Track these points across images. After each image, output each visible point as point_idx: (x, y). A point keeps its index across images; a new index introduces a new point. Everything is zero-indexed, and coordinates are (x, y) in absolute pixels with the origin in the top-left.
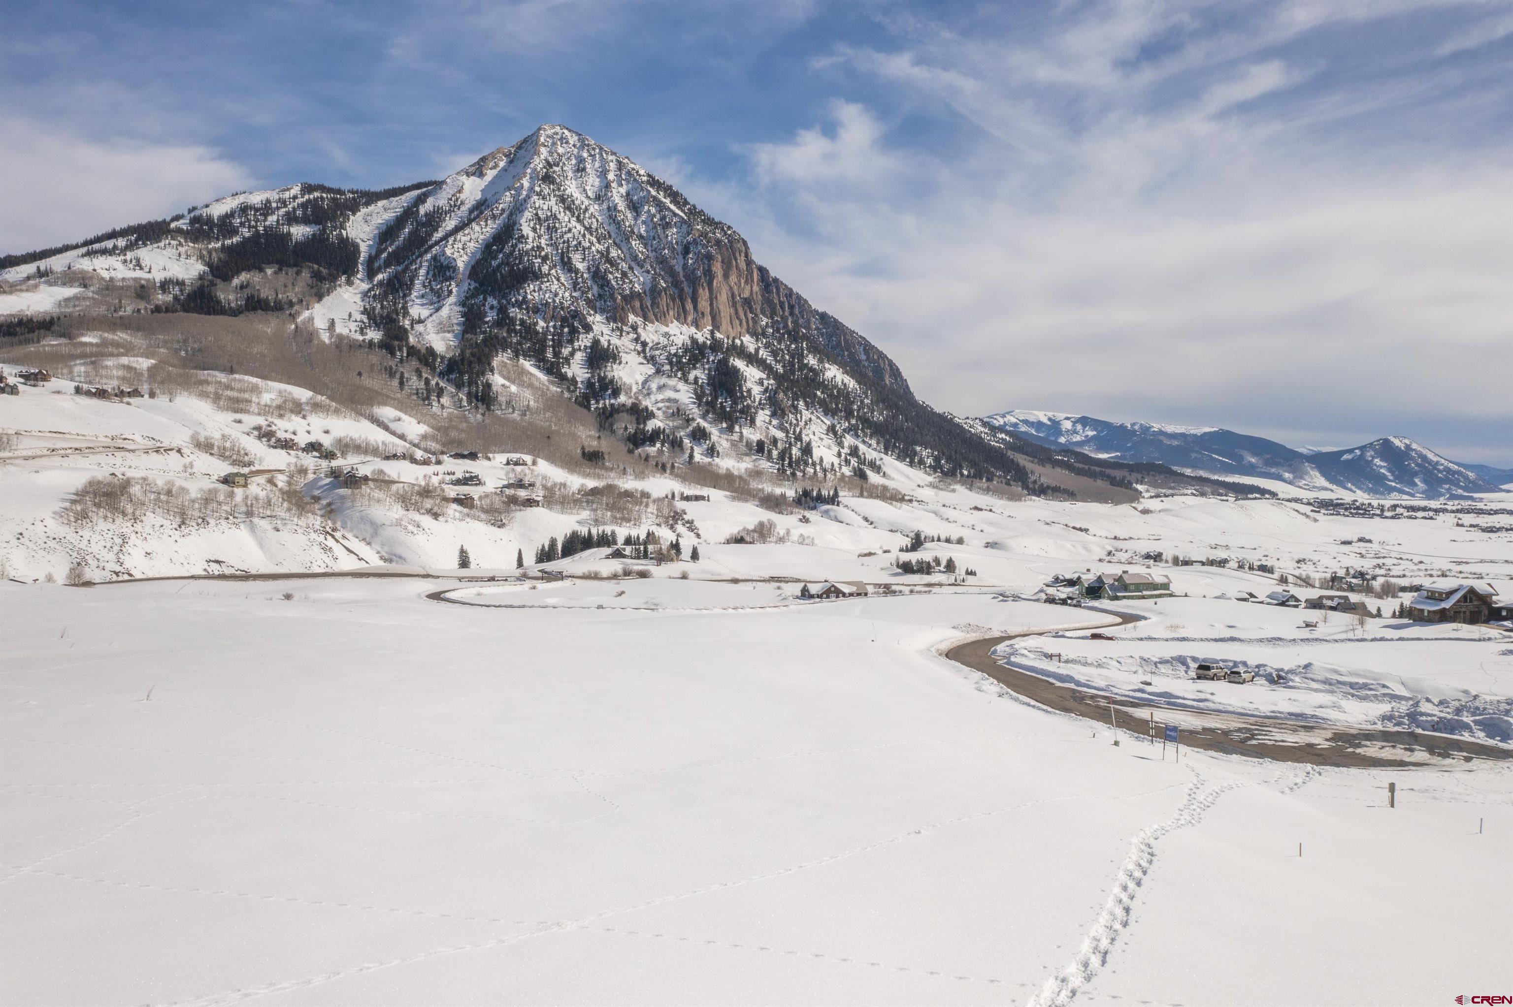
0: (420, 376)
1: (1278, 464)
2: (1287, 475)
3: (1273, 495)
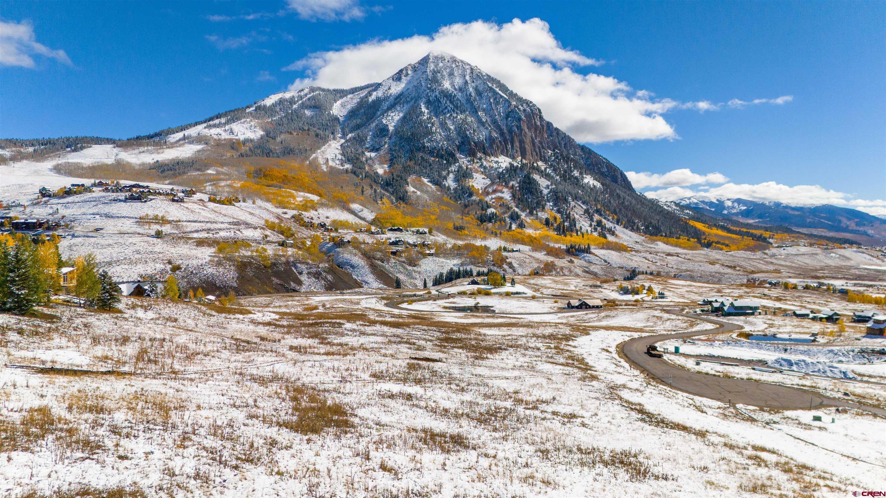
0: (372, 187)
1: (864, 225)
2: (870, 232)
3: (859, 244)
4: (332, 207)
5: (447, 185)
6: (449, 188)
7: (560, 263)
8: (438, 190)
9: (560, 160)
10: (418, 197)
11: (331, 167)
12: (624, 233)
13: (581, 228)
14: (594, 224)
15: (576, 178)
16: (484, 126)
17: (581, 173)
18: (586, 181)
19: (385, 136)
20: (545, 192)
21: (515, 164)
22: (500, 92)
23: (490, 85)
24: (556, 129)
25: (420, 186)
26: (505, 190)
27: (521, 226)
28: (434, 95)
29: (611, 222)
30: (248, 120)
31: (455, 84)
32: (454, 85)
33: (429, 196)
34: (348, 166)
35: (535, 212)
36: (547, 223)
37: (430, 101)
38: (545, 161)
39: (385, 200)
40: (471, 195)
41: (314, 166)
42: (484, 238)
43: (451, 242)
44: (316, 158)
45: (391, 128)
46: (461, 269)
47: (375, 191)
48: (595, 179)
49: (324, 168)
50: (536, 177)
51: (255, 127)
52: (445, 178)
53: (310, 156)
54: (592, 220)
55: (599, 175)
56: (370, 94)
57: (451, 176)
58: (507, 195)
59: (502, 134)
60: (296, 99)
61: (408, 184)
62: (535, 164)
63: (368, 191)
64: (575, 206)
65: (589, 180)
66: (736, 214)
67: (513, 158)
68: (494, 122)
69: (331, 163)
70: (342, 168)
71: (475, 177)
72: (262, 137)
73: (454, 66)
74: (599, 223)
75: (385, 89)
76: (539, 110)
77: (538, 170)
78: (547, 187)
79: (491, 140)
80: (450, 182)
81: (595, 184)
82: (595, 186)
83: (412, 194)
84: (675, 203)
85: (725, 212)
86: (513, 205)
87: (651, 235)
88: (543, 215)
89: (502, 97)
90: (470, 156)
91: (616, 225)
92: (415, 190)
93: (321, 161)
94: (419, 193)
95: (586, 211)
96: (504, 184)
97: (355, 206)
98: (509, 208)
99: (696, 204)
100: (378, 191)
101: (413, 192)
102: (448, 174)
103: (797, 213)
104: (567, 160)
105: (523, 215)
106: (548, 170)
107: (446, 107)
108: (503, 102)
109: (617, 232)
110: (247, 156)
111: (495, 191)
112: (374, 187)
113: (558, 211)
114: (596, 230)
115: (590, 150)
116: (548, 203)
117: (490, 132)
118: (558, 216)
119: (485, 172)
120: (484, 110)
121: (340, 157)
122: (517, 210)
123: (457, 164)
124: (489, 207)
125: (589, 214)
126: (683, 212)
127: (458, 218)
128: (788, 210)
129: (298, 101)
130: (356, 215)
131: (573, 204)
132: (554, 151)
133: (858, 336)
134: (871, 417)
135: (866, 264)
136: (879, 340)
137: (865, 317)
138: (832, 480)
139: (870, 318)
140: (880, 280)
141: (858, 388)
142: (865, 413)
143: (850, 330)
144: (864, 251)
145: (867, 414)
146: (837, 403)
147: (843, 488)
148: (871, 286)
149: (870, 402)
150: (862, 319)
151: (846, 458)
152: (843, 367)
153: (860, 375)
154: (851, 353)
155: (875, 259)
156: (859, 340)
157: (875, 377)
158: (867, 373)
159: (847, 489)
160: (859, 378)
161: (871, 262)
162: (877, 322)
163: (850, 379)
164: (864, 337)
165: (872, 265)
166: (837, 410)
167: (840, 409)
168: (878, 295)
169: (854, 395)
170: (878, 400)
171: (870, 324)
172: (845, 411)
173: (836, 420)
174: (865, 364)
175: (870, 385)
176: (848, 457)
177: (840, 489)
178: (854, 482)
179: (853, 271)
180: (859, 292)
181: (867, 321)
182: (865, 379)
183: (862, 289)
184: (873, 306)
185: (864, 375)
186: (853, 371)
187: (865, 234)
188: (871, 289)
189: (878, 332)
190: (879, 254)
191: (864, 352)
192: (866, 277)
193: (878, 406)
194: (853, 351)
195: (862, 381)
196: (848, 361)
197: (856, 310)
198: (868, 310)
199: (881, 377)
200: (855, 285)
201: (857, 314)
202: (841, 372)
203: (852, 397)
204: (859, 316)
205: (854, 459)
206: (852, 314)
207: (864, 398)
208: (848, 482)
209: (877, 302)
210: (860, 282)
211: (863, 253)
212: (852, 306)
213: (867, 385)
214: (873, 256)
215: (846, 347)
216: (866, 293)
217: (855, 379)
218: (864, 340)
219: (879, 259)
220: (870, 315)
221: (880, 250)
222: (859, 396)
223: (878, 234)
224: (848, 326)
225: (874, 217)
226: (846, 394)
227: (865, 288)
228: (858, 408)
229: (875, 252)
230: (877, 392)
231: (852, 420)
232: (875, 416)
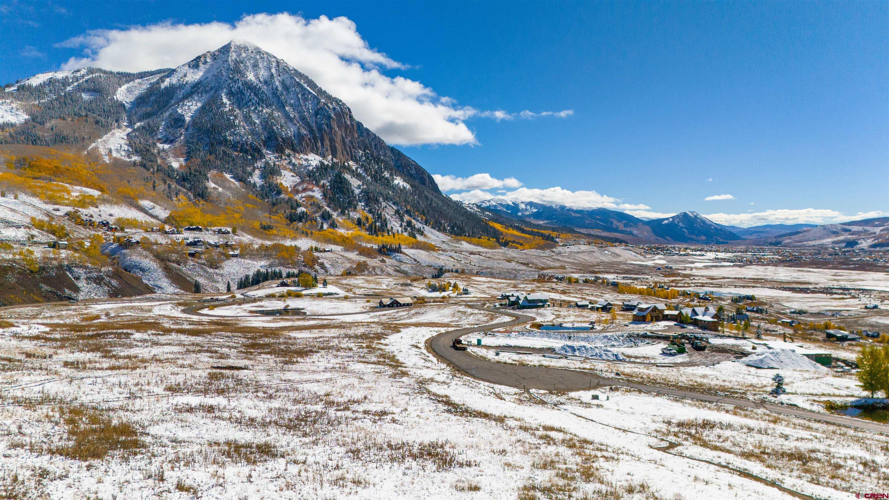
0: (165, 182)
1: (631, 226)
2: (635, 232)
3: (626, 243)
4: (116, 203)
5: (252, 182)
6: (254, 185)
7: (372, 262)
8: (243, 188)
9: (371, 160)
10: (219, 193)
11: (115, 159)
12: (432, 233)
13: (392, 228)
14: (404, 224)
15: (387, 179)
16: (292, 122)
17: (391, 175)
18: (396, 182)
19: (180, 126)
20: (357, 191)
21: (326, 163)
22: (308, 88)
23: (298, 80)
24: (367, 129)
25: (222, 182)
26: (316, 189)
27: (333, 225)
28: (236, 87)
29: (420, 223)
30: (8, 101)
31: (260, 76)
32: (259, 78)
33: (232, 193)
34: (136, 158)
35: (347, 212)
36: (359, 223)
37: (232, 93)
38: (356, 161)
39: (181, 196)
40: (279, 193)
41: (94, 156)
42: (294, 238)
43: (258, 243)
44: (96, 148)
45: (188, 119)
46: (270, 270)
47: (169, 187)
48: (405, 181)
49: (107, 159)
50: (348, 176)
51: (17, 110)
52: (251, 174)
53: (89, 145)
54: (402, 220)
55: (408, 177)
56: (162, 80)
57: (257, 172)
58: (317, 194)
59: (311, 131)
60: (71, 81)
61: (208, 180)
62: (346, 164)
63: (161, 187)
64: (386, 207)
65: (398, 181)
66: (529, 216)
67: (324, 156)
68: (303, 119)
69: (115, 154)
70: (128, 160)
71: (283, 174)
72: (26, 122)
73: (258, 57)
74: (409, 224)
75: (180, 76)
76: (349, 109)
77: (349, 169)
78: (359, 187)
79: (300, 137)
80: (256, 179)
81: (405, 185)
82: (404, 188)
83: (212, 191)
84: (477, 205)
85: (520, 214)
86: (324, 204)
87: (456, 235)
88: (355, 215)
89: (310, 92)
90: (277, 152)
91: (424, 226)
92: (217, 187)
93: (102, 151)
94: (220, 189)
95: (397, 212)
96: (314, 182)
97: (145, 203)
98: (320, 208)
99: (495, 206)
100: (173, 186)
101: (214, 188)
102: (254, 170)
103: (578, 215)
104: (378, 161)
105: (335, 215)
106: (359, 170)
107: (250, 100)
108: (312, 99)
109: (425, 232)
110: (7, 142)
111: (305, 190)
112: (168, 182)
113: (370, 211)
114: (406, 230)
115: (399, 152)
116: (360, 204)
117: (299, 129)
118: (370, 216)
119: (294, 169)
120: (291, 105)
121: (126, 148)
122: (328, 209)
123: (263, 160)
124: (299, 205)
125: (399, 214)
126: (483, 213)
127: (265, 217)
128: (571, 213)
129: (72, 83)
130: (146, 212)
131: (384, 204)
132: (364, 151)
133: (626, 322)
134: (637, 393)
135: (632, 260)
136: (643, 326)
137: (632, 306)
138: (607, 451)
139: (635, 306)
140: (643, 274)
141: (627, 368)
142: (632, 389)
143: (620, 318)
144: (631, 248)
145: (634, 391)
146: (611, 383)
147: (616, 457)
148: (636, 279)
149: (636, 380)
150: (629, 308)
151: (618, 431)
152: (615, 350)
153: (628, 356)
154: (621, 338)
155: (639, 256)
156: (627, 326)
157: (640, 358)
158: (633, 355)
159: (619, 457)
160: (628, 360)
161: (636, 258)
162: (641, 310)
163: (621, 360)
164: (631, 323)
165: (637, 261)
166: (611, 388)
167: (613, 387)
168: (641, 287)
169: (624, 375)
170: (642, 378)
171: (635, 313)
172: (617, 389)
173: (610, 398)
174: (632, 347)
175: (636, 365)
176: (620, 429)
177: (613, 458)
178: (624, 450)
179: (622, 266)
180: (627, 284)
181: (633, 310)
182: (632, 360)
183: (629, 281)
184: (638, 296)
185: (631, 357)
186: (623, 354)
187: (631, 233)
188: (636, 282)
189: (641, 319)
190: (642, 251)
191: (631, 336)
192: (632, 271)
193: (641, 383)
194: (623, 336)
195: (629, 362)
196: (619, 345)
197: (624, 300)
198: (634, 299)
199: (645, 357)
200: (624, 278)
201: (626, 303)
202: (613, 355)
203: (622, 377)
204: (627, 305)
205: (624, 431)
206: (621, 304)
207: (631, 376)
208: (620, 451)
209: (641, 292)
210: (628, 276)
211: (630, 250)
212: (621, 297)
213: (633, 365)
214: (637, 253)
215: (617, 333)
216: (632, 285)
217: (623, 361)
218: (631, 326)
219: (642, 255)
220: (635, 304)
221: (642, 248)
222: (628, 375)
223: (641, 234)
224: (619, 314)
225: (637, 219)
226: (617, 374)
227: (631, 281)
228: (627, 386)
229: (639, 250)
230: (641, 370)
231: (623, 397)
232: (640, 391)
